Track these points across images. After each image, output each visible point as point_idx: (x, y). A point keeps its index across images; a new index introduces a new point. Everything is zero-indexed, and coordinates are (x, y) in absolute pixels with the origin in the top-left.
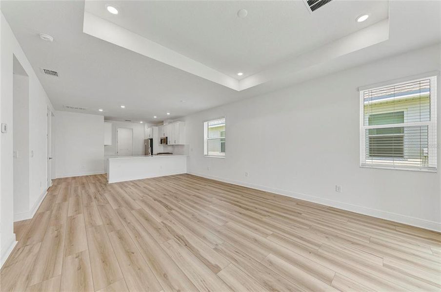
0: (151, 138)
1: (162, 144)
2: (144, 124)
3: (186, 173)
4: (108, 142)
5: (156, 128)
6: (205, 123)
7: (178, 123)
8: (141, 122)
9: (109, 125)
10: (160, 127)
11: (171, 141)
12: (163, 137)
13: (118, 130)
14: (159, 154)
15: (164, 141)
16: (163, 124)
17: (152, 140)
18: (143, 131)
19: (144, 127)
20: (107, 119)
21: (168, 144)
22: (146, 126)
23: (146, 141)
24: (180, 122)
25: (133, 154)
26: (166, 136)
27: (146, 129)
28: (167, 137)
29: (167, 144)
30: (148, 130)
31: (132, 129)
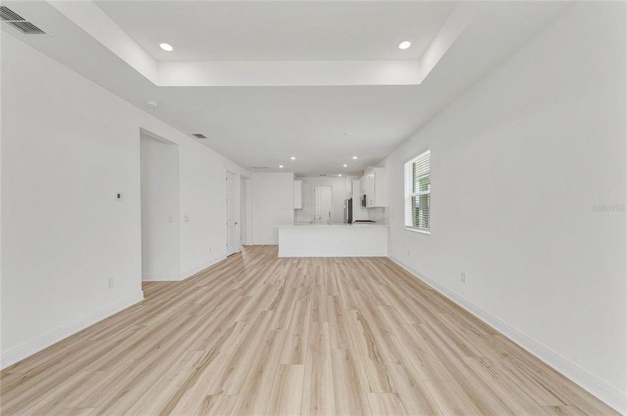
0: (350, 198)
2: (343, 178)
4: (299, 205)
7: (373, 172)
8: (340, 175)
9: (299, 183)
10: (360, 180)
11: (369, 202)
18: (345, 187)
21: (367, 206)
23: (344, 203)
26: (364, 194)
27: (347, 184)
28: (366, 196)
30: (349, 186)
31: (332, 186)
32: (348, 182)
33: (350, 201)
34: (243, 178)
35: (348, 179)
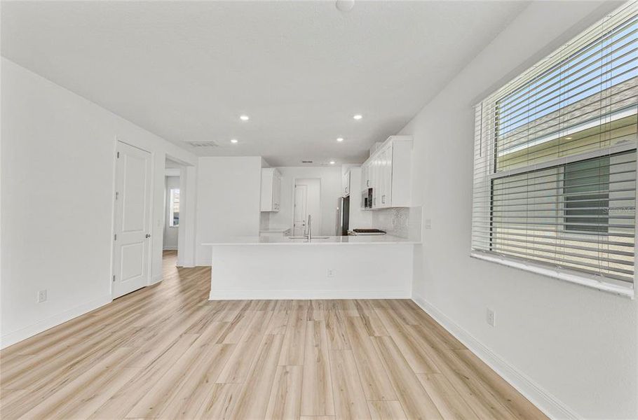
0: (347, 194)
2: (336, 166)
7: (391, 143)
8: (332, 163)
11: (377, 199)
21: (374, 206)
23: (338, 201)
24: (396, 138)
26: (369, 187)
27: (343, 176)
28: (371, 190)
29: (371, 206)
30: (345, 178)
32: (343, 173)
33: (347, 200)
35: (344, 168)
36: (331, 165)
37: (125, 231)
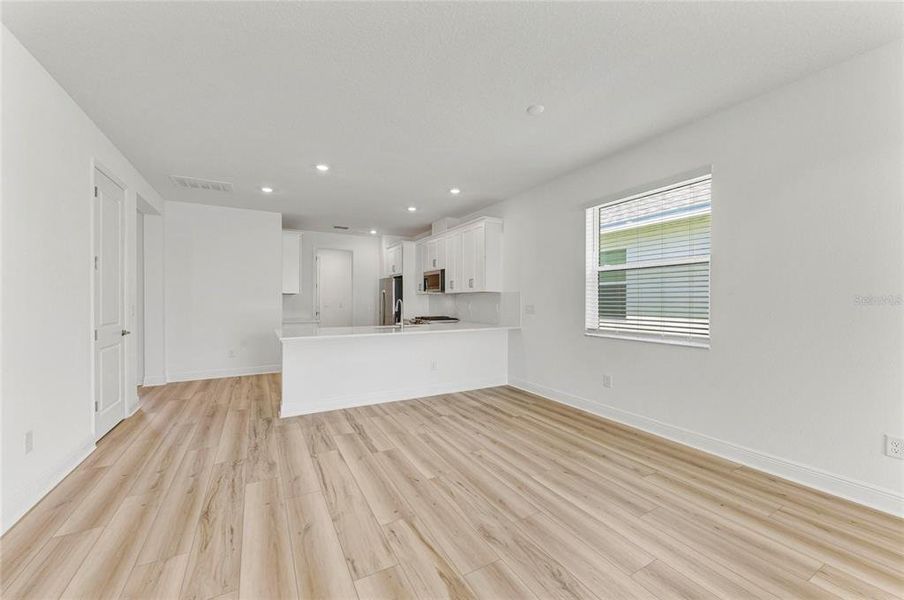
0: (397, 274)
1: (430, 292)
2: (379, 237)
3: (505, 383)
4: (293, 286)
5: (411, 247)
6: (589, 212)
7: (482, 224)
8: (373, 232)
9: (293, 239)
10: (419, 242)
11: (455, 282)
12: (430, 268)
13: (319, 255)
14: (419, 320)
15: (435, 282)
16: (430, 234)
17: (399, 279)
18: (378, 256)
19: (380, 248)
20: (289, 224)
21: (448, 290)
22: (385, 245)
23: (384, 282)
24: (488, 219)
25: (352, 322)
26: (439, 267)
27: (384, 250)
28: (443, 271)
29: (443, 289)
30: (393, 252)
31: (351, 253)
32: (391, 244)
34: (143, 209)
35: (384, 241)
36: (371, 235)
37: (104, 325)
